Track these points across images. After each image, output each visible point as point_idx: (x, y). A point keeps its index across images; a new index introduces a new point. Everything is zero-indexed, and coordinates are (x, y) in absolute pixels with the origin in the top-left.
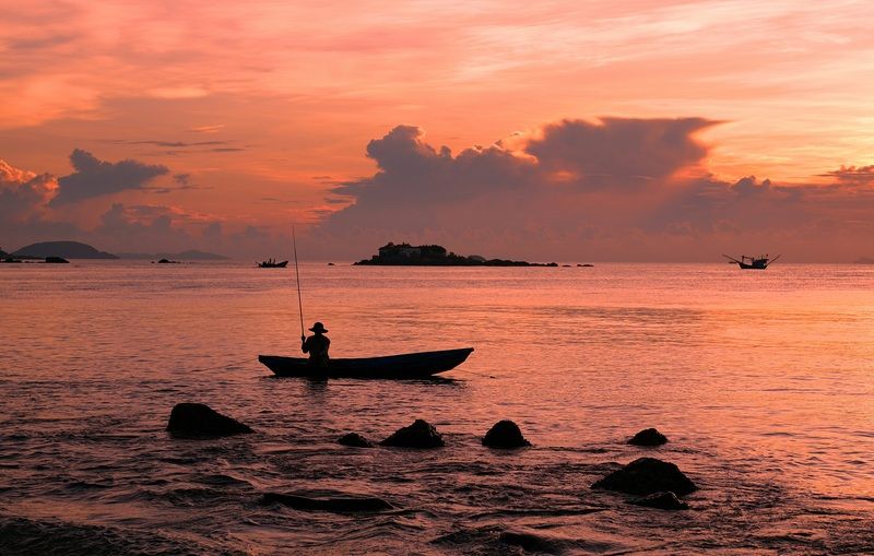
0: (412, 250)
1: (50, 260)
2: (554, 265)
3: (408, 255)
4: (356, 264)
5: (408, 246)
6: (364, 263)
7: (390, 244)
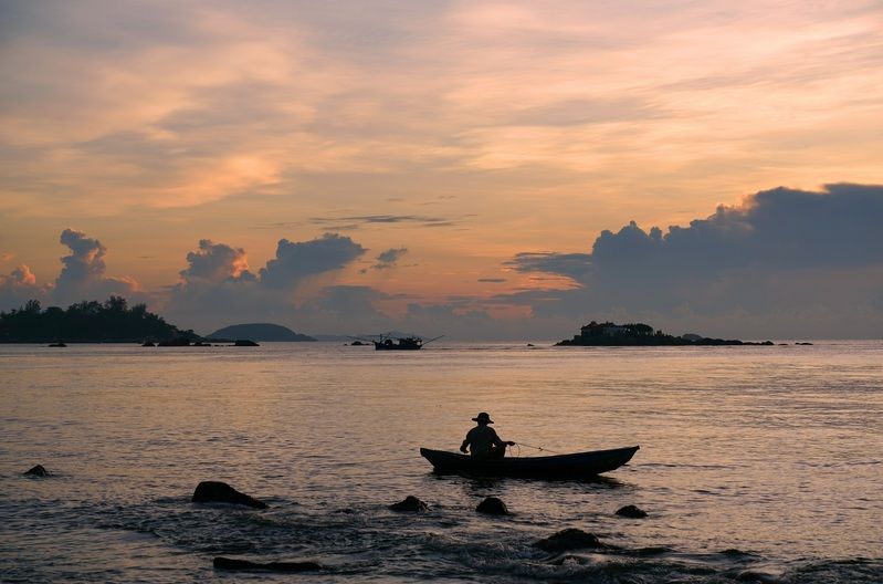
0: (616, 330)
1: (239, 343)
2: (769, 344)
3: (612, 334)
4: (558, 344)
5: (611, 325)
6: (566, 343)
7: (593, 323)
